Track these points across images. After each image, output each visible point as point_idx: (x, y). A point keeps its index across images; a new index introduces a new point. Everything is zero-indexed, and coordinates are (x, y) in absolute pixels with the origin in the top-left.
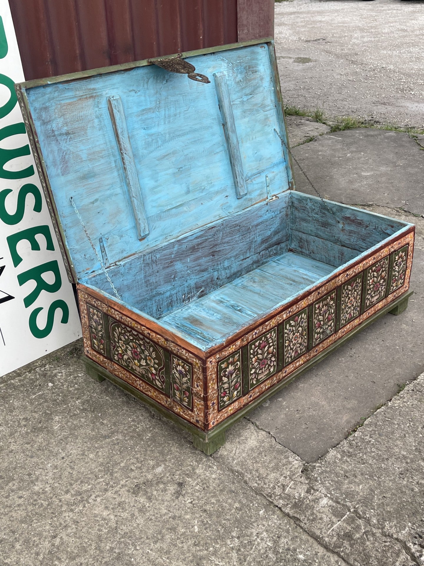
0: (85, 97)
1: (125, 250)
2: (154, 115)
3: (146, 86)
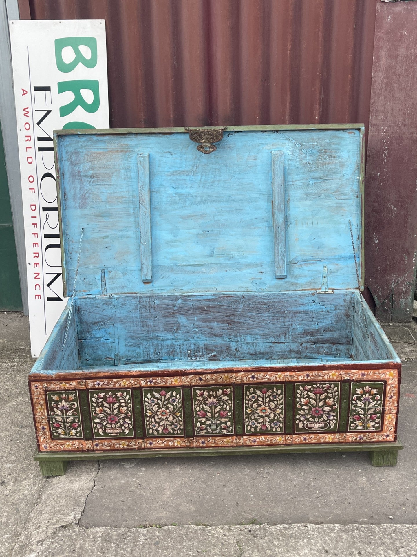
0: (116, 150)
1: (126, 287)
2: (187, 178)
3: (184, 151)
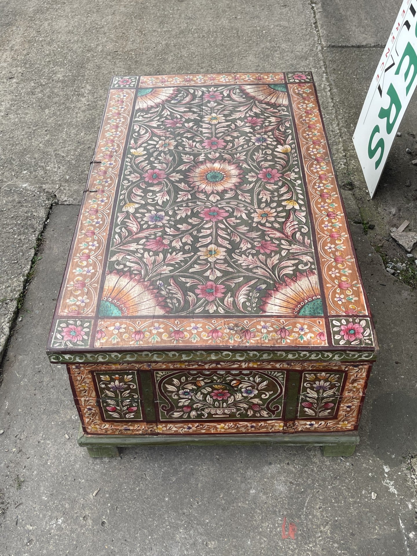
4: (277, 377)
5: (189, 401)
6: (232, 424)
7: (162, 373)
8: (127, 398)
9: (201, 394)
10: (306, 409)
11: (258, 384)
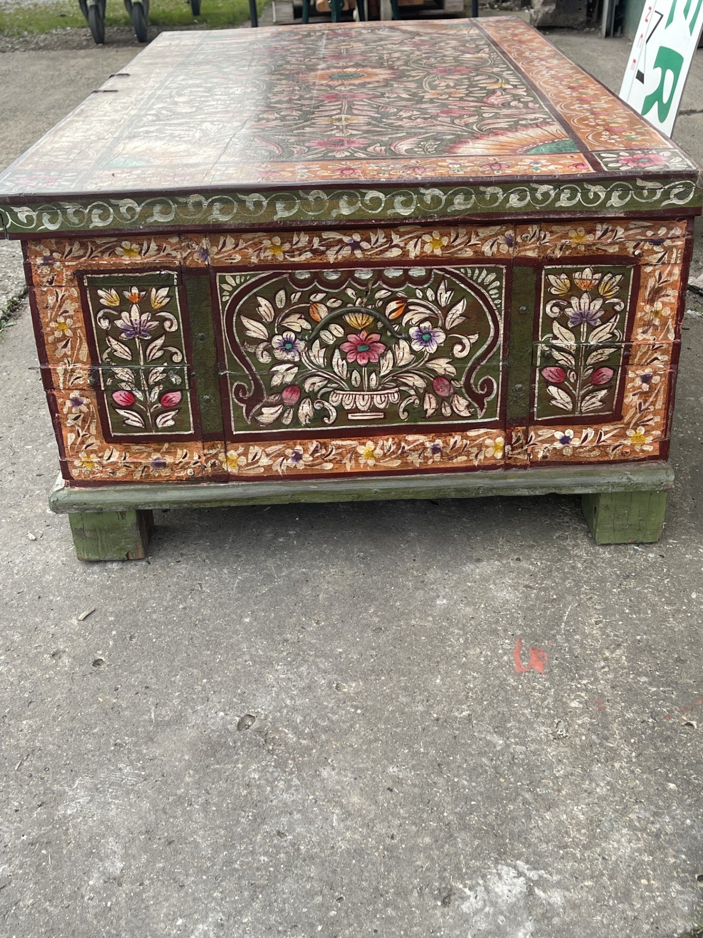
4: (485, 287)
5: (296, 370)
6: (389, 442)
7: (234, 277)
8: (158, 361)
9: (321, 347)
10: (553, 390)
11: (446, 310)
